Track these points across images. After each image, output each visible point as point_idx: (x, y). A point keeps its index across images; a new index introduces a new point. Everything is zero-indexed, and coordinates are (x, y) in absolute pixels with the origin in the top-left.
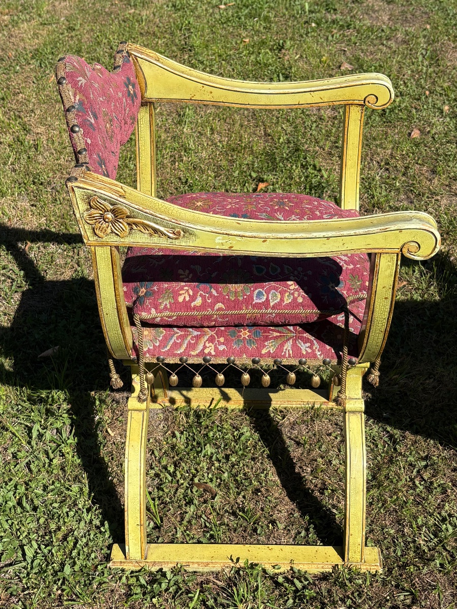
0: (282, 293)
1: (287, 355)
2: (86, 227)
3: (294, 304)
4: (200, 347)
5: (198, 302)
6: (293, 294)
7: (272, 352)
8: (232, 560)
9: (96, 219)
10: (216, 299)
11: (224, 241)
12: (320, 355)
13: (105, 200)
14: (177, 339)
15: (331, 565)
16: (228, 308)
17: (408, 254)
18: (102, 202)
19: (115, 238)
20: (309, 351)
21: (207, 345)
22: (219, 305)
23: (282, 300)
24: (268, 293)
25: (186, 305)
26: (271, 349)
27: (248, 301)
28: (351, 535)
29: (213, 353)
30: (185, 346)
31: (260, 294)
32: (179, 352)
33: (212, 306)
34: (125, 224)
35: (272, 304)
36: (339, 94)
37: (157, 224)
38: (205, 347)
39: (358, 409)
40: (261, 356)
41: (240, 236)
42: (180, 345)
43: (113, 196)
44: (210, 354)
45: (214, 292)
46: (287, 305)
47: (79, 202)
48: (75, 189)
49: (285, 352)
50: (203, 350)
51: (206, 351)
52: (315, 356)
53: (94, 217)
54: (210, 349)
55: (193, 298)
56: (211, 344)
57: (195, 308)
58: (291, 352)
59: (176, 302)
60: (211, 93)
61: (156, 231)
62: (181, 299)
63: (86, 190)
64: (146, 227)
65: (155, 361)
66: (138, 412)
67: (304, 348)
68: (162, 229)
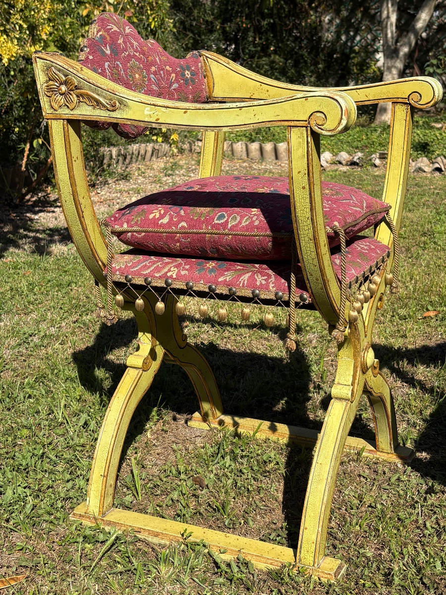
0: (242, 217)
1: (241, 285)
2: (45, 100)
3: (250, 227)
4: (166, 270)
5: (165, 220)
6: (252, 218)
7: (228, 280)
8: (183, 535)
9: (52, 91)
10: (182, 219)
11: (152, 113)
12: (273, 287)
13: (59, 70)
14: (149, 263)
15: (281, 562)
16: (190, 227)
17: (316, 128)
18: (57, 72)
19: (67, 111)
20: (264, 282)
21: (172, 269)
22: (184, 224)
23: (240, 222)
24: (229, 216)
25: (155, 222)
26: (228, 278)
27: (209, 221)
28: (306, 529)
29: (174, 276)
30: (152, 268)
31: (222, 216)
32: (145, 273)
33: (176, 225)
34: (75, 96)
35: (230, 226)
36: (384, 91)
37: (99, 95)
38: (169, 271)
39: (344, 396)
40: (217, 283)
41: (164, 107)
42: (149, 267)
43: (65, 66)
44: (171, 277)
45: (182, 213)
46: (243, 227)
47: (41, 73)
48: (37, 59)
49: (240, 282)
50: (167, 272)
51: (169, 274)
52: (267, 288)
53: (51, 89)
54: (173, 273)
55: (162, 217)
56: (176, 269)
57: (162, 225)
58: (245, 283)
59: (147, 219)
60: (268, 91)
61: (98, 102)
62: (151, 216)
63: (45, 61)
64: (90, 98)
65: (123, 280)
66: (135, 370)
67: (260, 280)
68: (101, 99)
